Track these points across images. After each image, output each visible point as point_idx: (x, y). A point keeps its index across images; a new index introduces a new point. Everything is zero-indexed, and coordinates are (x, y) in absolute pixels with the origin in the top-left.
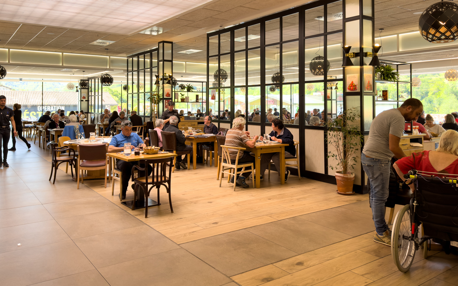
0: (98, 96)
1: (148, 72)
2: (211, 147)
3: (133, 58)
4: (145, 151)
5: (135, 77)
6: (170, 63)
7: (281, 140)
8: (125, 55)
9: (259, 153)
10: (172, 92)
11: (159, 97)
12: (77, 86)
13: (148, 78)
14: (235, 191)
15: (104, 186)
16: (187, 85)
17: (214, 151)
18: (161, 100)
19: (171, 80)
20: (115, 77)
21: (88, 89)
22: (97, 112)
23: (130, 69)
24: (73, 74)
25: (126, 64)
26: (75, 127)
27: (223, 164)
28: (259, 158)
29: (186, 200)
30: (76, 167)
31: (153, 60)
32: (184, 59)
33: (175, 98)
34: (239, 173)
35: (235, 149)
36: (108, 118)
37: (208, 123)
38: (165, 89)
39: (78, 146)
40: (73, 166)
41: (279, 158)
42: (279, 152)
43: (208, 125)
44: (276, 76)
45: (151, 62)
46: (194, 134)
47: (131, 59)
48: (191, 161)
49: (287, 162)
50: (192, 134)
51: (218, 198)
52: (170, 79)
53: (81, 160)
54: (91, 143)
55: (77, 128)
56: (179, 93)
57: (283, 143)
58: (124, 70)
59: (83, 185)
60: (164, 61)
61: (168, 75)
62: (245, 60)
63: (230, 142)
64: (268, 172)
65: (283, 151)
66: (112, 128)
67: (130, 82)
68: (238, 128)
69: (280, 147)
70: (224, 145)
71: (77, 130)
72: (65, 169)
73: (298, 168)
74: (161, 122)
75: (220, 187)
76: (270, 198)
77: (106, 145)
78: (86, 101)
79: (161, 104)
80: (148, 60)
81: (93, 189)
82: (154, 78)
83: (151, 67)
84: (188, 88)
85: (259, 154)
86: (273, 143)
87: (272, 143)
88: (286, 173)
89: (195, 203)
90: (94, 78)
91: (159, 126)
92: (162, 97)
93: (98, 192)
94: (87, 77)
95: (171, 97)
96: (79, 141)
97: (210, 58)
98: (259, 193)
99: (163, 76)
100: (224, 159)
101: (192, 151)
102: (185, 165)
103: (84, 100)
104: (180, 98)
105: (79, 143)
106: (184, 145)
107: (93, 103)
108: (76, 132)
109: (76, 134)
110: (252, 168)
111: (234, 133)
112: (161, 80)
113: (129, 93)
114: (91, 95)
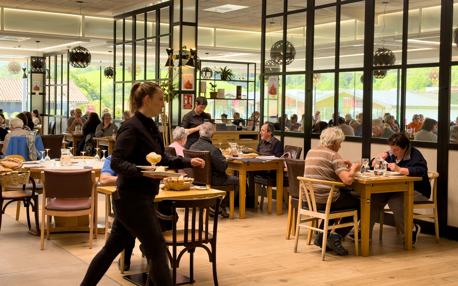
0: (62, 87)
1: (151, 45)
2: (272, 179)
3: (124, 20)
4: (167, 184)
5: (129, 54)
6: (193, 28)
7: (406, 170)
8: (110, 14)
9: (368, 193)
10: (196, 79)
11: (173, 88)
12: (24, 68)
13: (151, 56)
14: (324, 260)
15: (88, 246)
16: (222, 69)
17: (275, 186)
18: (175, 94)
19: (194, 59)
20: (94, 54)
21: (44, 73)
22: (60, 114)
23: (119, 38)
24: (19, 47)
25: (113, 31)
26: (28, 139)
27: (301, 211)
28: (368, 201)
29: (240, 275)
30: (35, 209)
31: (161, 24)
32: (212, 22)
33: (200, 92)
34: (331, 227)
35: (324, 184)
36: (81, 125)
37: (267, 137)
38: (184, 75)
39: (43, 172)
40: (30, 207)
41: (403, 203)
42: (403, 192)
43: (268, 140)
44: (381, 55)
45: (158, 28)
46: (241, 156)
47: (122, 20)
48: (237, 204)
49: (416, 211)
50: (237, 156)
51: (297, 272)
52: (193, 57)
53: (46, 198)
54: (63, 167)
55: (31, 141)
56: (208, 82)
57: (411, 174)
58: (109, 41)
59: (50, 243)
60: (182, 23)
61: (189, 50)
62: (335, 23)
63: (315, 172)
64: (379, 226)
65: (411, 189)
66: (89, 143)
67: (119, 61)
68: (328, 147)
69: (406, 183)
70: (303, 177)
71: (31, 145)
72: (15, 213)
73: (435, 221)
74: (183, 133)
75: (296, 251)
76: (392, 276)
77: (93, 172)
78: (40, 94)
79: (175, 102)
80: (151, 24)
81: (69, 250)
82: (164, 57)
83: (158, 35)
84: (223, 73)
85: (368, 195)
86: (392, 176)
87: (390, 175)
88: (414, 229)
89: (257, 281)
90: (55, 54)
91: (179, 139)
92: (177, 89)
93: (78, 257)
94: (41, 52)
95: (193, 90)
96: (42, 163)
97: (268, 20)
98: (370, 266)
99: (181, 51)
100: (302, 202)
101: (239, 186)
102: (225, 210)
103: (37, 92)
104: (209, 90)
105: (41, 167)
106: (225, 176)
107: (52, 99)
108: (30, 147)
109: (31, 151)
110: (355, 219)
111: (320, 154)
112: (177, 58)
113: (116, 81)
114: (49, 83)
